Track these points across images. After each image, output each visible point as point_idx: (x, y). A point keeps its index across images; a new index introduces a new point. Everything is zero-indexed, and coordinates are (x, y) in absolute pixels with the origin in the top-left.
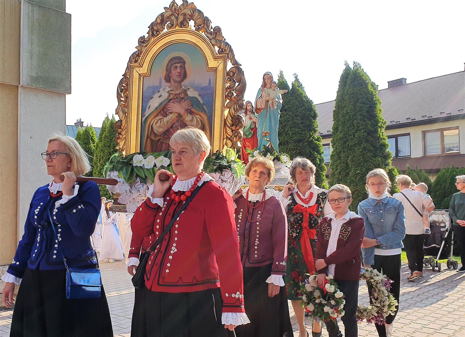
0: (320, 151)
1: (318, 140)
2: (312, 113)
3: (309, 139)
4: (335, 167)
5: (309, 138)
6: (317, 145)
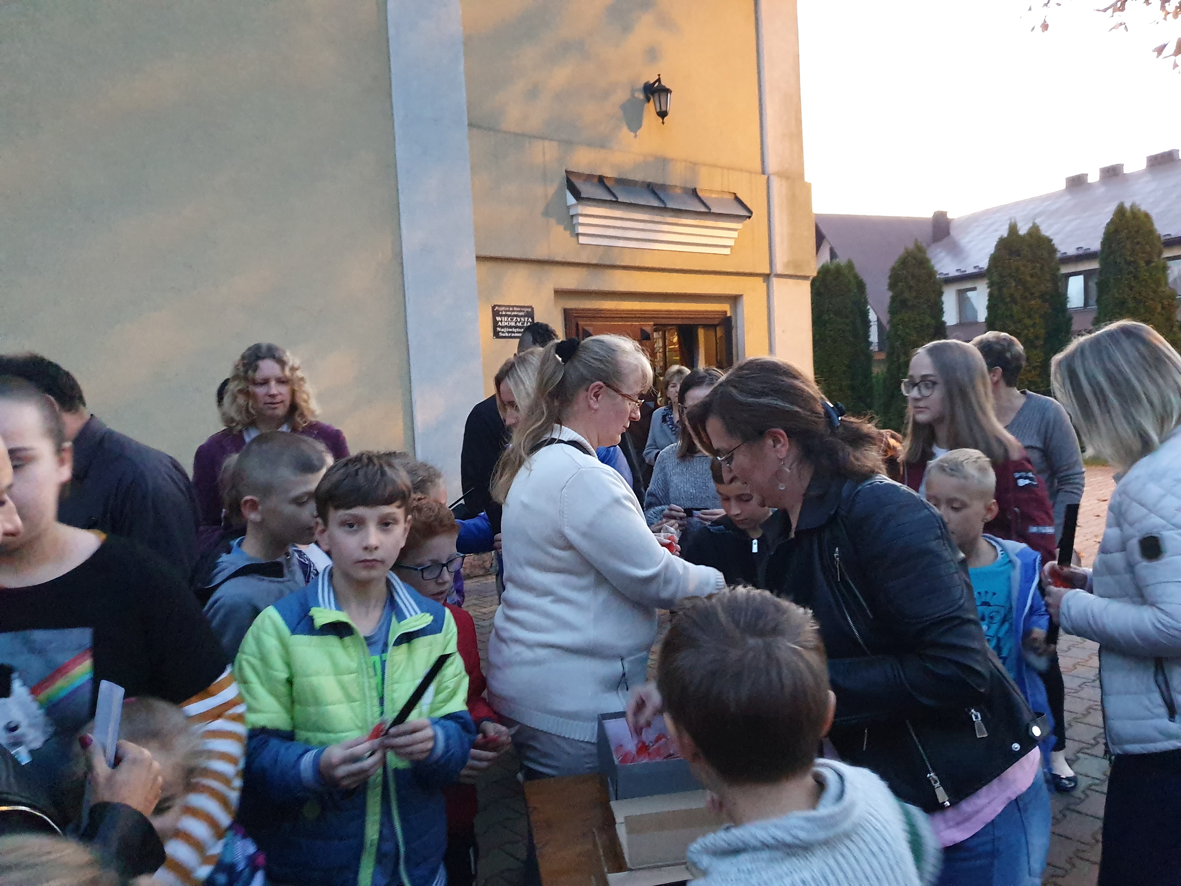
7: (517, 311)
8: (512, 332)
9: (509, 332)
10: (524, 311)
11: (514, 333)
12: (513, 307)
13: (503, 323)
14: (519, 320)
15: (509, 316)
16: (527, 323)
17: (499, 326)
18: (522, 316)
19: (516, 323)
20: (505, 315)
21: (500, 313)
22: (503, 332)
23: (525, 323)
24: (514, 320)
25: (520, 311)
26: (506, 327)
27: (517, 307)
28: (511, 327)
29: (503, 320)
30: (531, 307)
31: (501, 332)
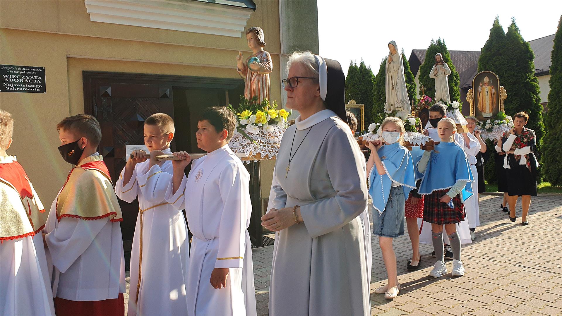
0: (537, 91)
1: (534, 80)
2: (529, 54)
3: (525, 81)
4: (554, 106)
5: (525, 79)
6: (533, 85)
7: (26, 71)
8: (20, 87)
9: (16, 87)
10: (33, 71)
11: (22, 88)
12: (22, 67)
13: (10, 79)
14: (28, 78)
15: (16, 74)
16: (37, 80)
17: (6, 82)
18: (31, 75)
19: (24, 80)
20: (12, 74)
21: (8, 72)
22: (10, 87)
23: (35, 80)
24: (22, 78)
25: (30, 71)
26: (14, 82)
27: (26, 67)
28: (19, 83)
29: (11, 77)
30: (41, 68)
31: (8, 86)
